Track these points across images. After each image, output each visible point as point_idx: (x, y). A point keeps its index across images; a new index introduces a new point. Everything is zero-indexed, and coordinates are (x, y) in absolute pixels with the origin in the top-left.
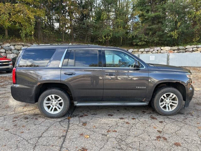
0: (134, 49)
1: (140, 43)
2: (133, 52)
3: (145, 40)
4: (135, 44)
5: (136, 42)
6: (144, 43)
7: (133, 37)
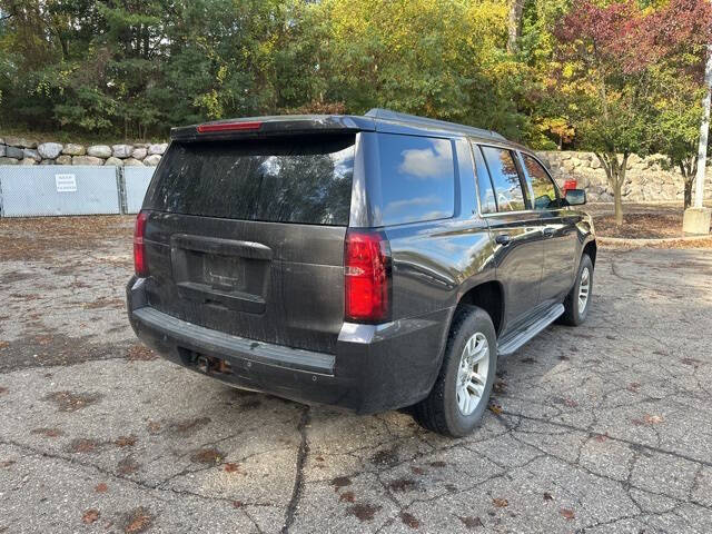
0: (65, 142)
1: (88, 123)
2: (61, 154)
3: (110, 112)
4: (65, 121)
5: (69, 115)
6: (103, 123)
7: (55, 90)
